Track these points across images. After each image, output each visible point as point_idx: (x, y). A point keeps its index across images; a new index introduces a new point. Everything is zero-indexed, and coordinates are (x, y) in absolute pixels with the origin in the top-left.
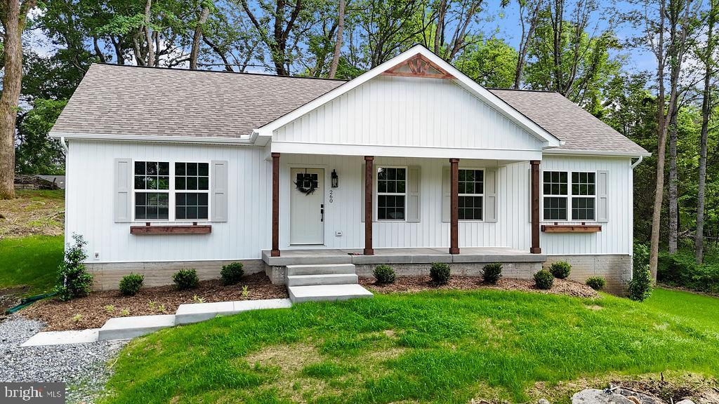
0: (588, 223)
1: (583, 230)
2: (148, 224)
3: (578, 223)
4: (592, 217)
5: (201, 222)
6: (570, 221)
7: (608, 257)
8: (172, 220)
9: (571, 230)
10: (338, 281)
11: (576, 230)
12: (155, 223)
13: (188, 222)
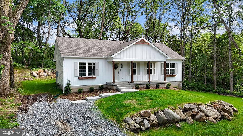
0: (173, 74)
1: (172, 76)
2: (82, 77)
3: (171, 74)
4: (174, 73)
5: (93, 76)
6: (170, 74)
7: (178, 82)
8: (87, 76)
9: (170, 76)
10: (128, 88)
11: (171, 76)
12: (83, 76)
13: (90, 76)
